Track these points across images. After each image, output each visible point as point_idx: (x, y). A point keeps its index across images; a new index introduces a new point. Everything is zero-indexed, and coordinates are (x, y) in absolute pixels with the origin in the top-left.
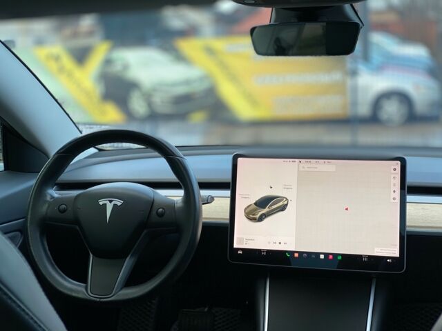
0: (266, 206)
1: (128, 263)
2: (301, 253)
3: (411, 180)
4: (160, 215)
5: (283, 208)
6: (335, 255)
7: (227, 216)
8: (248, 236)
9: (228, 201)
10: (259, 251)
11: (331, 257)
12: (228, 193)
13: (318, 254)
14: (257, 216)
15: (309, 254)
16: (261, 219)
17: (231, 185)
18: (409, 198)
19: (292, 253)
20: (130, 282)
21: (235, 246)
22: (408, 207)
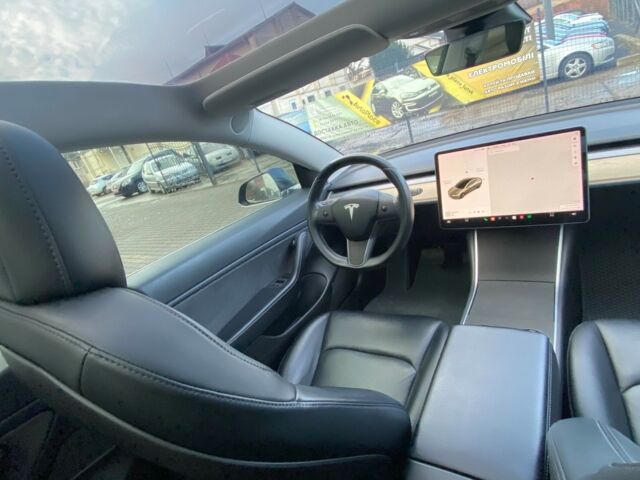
0: (464, 186)
1: (370, 243)
2: (496, 218)
3: (591, 140)
4: (384, 210)
5: (478, 186)
6: (525, 216)
7: (436, 196)
8: (454, 210)
9: (435, 184)
10: (463, 220)
11: (522, 217)
12: (434, 178)
13: (510, 217)
14: (459, 195)
15: (503, 217)
16: (461, 197)
17: (435, 172)
18: (590, 156)
19: (489, 218)
20: (374, 253)
21: (445, 218)
22: (590, 164)
